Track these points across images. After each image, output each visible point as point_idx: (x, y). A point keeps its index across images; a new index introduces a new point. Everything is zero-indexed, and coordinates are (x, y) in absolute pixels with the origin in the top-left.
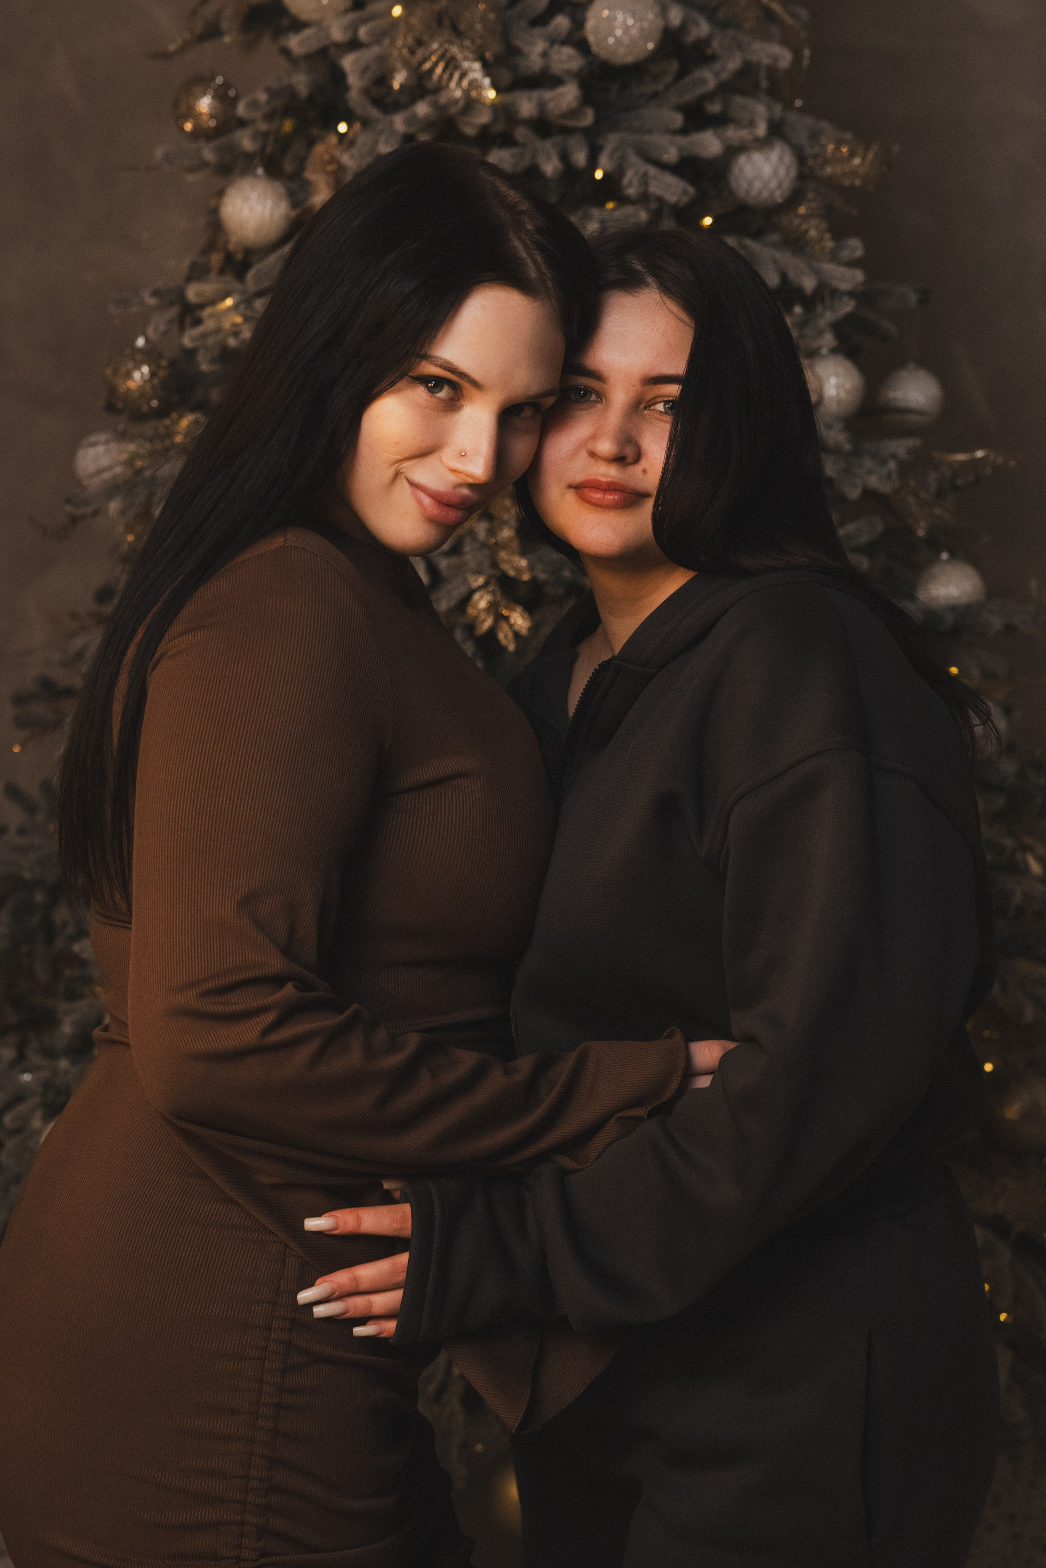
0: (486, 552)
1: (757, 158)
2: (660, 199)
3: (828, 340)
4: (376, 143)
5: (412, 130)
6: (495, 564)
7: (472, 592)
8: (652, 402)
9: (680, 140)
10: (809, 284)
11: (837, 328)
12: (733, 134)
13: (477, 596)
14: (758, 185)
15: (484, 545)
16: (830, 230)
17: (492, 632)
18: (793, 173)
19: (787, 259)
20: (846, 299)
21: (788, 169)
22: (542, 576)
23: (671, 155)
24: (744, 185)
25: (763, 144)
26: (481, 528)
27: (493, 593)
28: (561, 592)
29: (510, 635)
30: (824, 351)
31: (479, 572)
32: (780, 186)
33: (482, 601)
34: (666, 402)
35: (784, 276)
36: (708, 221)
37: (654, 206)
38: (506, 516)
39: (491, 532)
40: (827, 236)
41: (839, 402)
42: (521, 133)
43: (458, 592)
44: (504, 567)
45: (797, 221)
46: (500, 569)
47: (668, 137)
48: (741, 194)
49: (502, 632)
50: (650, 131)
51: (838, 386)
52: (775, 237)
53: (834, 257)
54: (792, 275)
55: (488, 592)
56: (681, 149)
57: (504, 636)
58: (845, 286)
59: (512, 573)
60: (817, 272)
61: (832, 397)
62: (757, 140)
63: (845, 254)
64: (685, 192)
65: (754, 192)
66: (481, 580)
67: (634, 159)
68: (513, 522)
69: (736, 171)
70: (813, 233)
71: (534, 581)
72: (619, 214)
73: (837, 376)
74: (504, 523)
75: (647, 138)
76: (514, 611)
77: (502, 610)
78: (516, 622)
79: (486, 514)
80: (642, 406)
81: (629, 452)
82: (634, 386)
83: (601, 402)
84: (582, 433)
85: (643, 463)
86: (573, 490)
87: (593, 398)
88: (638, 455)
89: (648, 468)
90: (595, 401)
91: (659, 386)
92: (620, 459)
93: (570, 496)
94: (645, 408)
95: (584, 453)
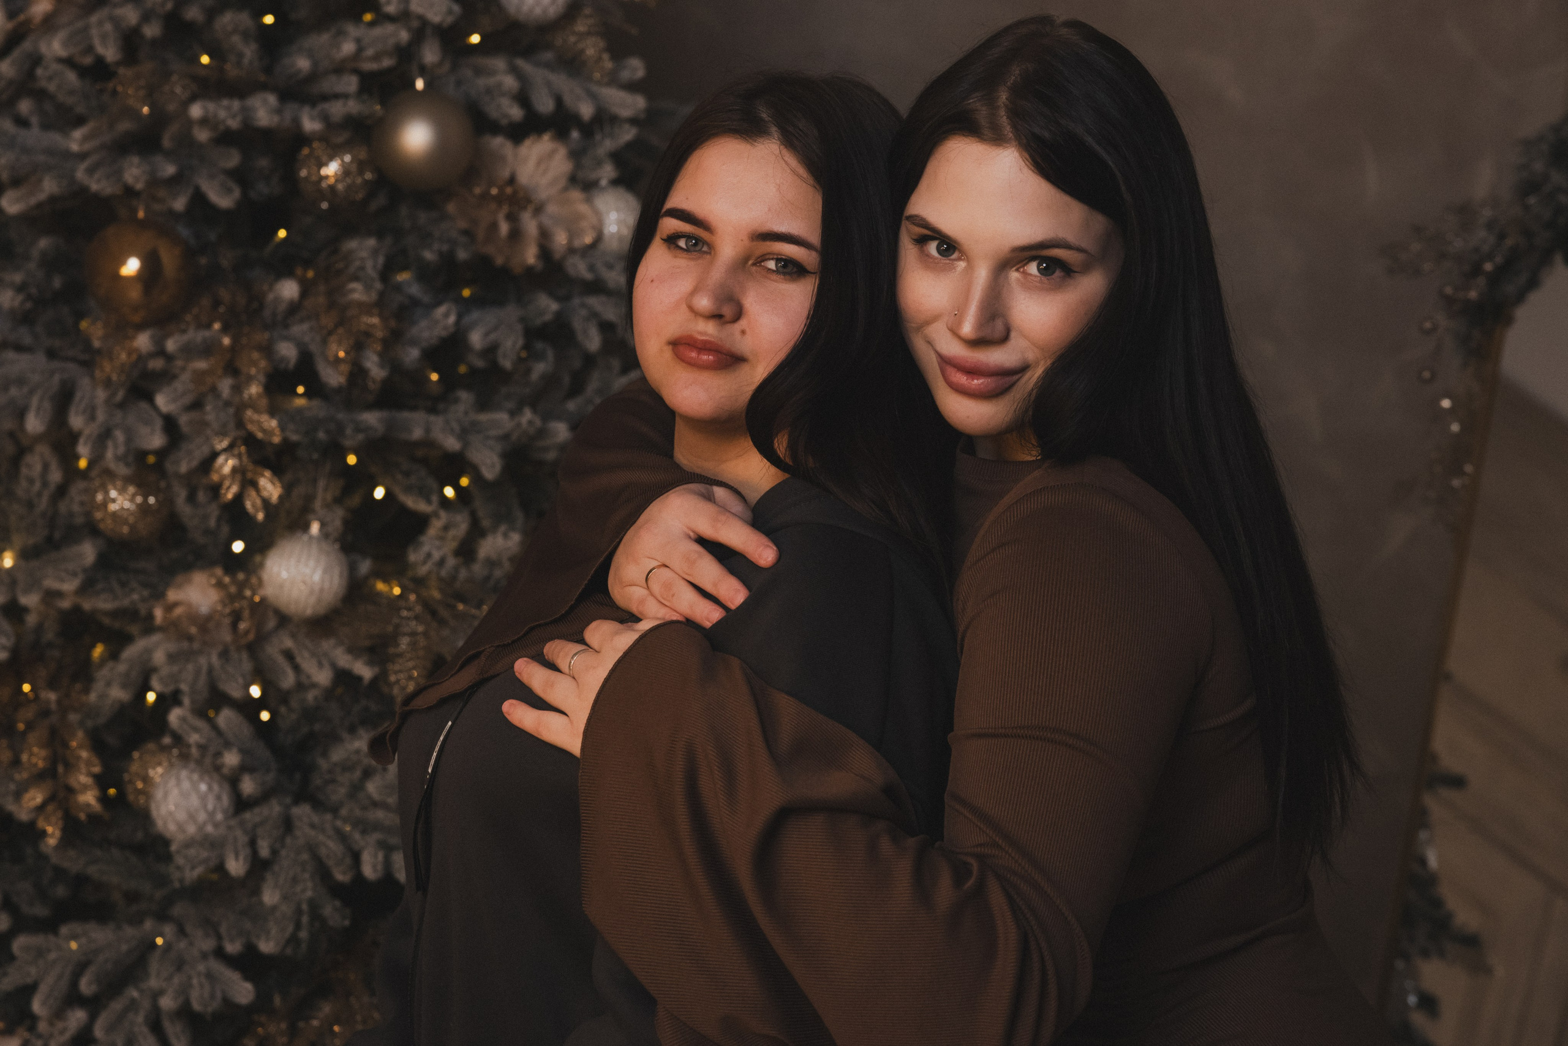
0: (230, 411)
2: (423, 20)
3: (608, 172)
6: (240, 424)
7: (215, 455)
8: (764, 258)
10: (586, 110)
11: (617, 157)
13: (221, 460)
14: (529, 1)
15: (227, 404)
16: (608, 49)
17: (238, 500)
19: (562, 82)
20: (627, 126)
22: (294, 438)
24: (515, 1)
26: (225, 386)
27: (239, 456)
28: (315, 456)
29: (259, 502)
30: (604, 182)
31: (223, 434)
32: (553, 2)
33: (227, 465)
34: (778, 260)
35: (559, 101)
36: (475, 39)
37: (415, 24)
38: (253, 371)
39: (237, 389)
40: (606, 56)
41: (621, 239)
43: (200, 453)
44: (251, 427)
45: (572, 39)
46: (246, 430)
48: (512, 10)
49: (250, 500)
51: (619, 222)
52: (548, 56)
53: (613, 80)
54: (568, 100)
55: (234, 456)
57: (251, 504)
58: (626, 113)
59: (260, 435)
60: (593, 96)
61: (612, 233)
63: (626, 75)
64: (450, 12)
65: (525, 8)
66: (225, 444)
68: (262, 378)
70: (590, 52)
71: (285, 441)
72: (377, 31)
73: (618, 210)
74: (250, 379)
76: (263, 476)
77: (249, 475)
78: (265, 489)
79: (231, 369)
80: (750, 262)
81: (728, 311)
82: (742, 240)
83: (710, 253)
84: (685, 285)
85: (743, 323)
86: (671, 347)
87: (705, 249)
88: (739, 314)
89: (748, 330)
90: (705, 253)
91: (768, 243)
92: (716, 316)
93: (668, 353)
94: (754, 264)
95: (684, 307)
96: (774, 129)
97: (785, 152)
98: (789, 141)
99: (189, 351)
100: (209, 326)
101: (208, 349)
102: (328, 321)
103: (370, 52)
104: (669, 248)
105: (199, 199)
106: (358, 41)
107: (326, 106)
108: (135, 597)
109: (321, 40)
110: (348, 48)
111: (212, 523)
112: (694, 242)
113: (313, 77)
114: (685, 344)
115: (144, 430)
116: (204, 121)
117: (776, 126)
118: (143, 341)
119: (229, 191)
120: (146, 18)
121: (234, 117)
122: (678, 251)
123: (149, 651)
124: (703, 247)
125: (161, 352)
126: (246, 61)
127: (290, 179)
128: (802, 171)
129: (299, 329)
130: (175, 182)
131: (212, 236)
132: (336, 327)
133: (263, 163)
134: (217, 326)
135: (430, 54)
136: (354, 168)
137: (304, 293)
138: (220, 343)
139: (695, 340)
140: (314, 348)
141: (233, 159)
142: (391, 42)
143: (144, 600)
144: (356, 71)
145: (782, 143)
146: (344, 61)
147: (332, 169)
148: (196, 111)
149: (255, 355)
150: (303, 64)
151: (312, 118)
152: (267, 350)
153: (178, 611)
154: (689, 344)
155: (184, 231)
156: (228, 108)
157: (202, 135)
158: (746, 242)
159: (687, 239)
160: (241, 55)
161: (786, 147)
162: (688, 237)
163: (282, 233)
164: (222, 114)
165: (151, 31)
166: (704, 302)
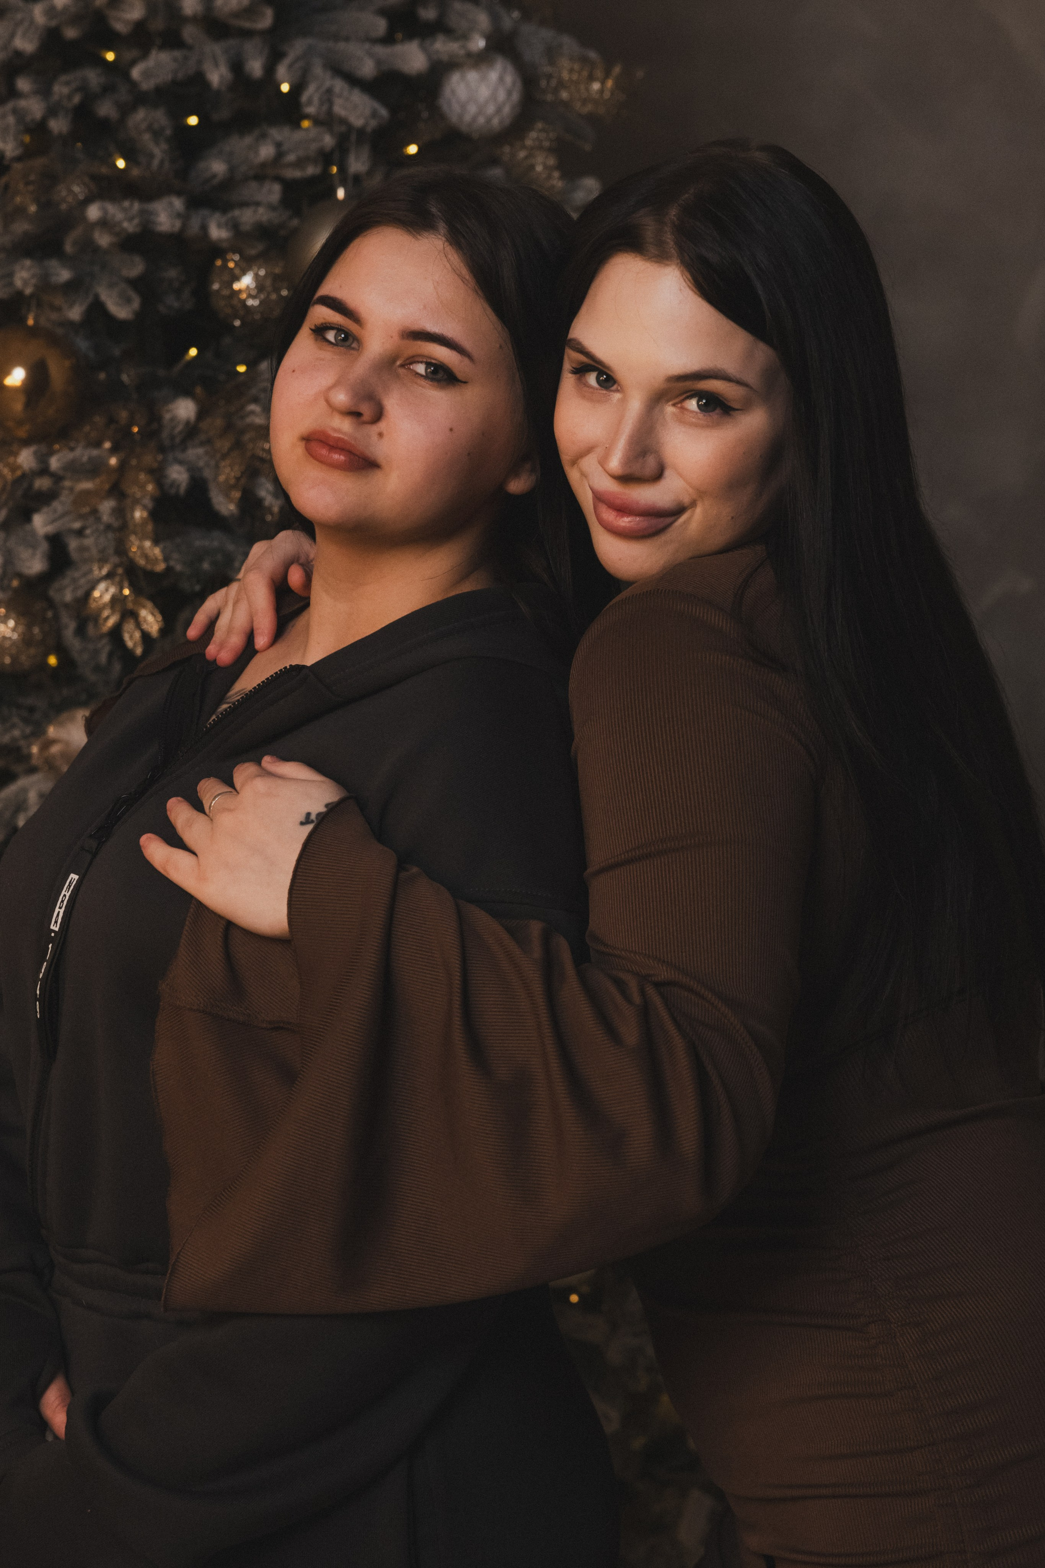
0: (110, 535)
1: (472, 76)
2: (343, 121)
4: (12, 36)
5: (54, 23)
6: (122, 551)
7: (94, 583)
8: (413, 360)
9: (381, 51)
12: (442, 46)
13: (100, 588)
14: (472, 109)
15: (108, 528)
16: (560, 167)
17: (116, 633)
18: (516, 97)
21: (509, 93)
22: (179, 568)
23: (367, 69)
24: (456, 108)
25: (480, 60)
26: (106, 507)
27: (119, 584)
29: (137, 635)
31: (103, 561)
32: (499, 110)
33: (106, 593)
34: (428, 364)
36: (413, 149)
37: (339, 128)
38: (139, 495)
39: (121, 512)
40: (556, 174)
42: (189, 33)
44: (133, 554)
45: (522, 154)
46: (128, 557)
47: (367, 46)
48: (454, 119)
49: (129, 632)
50: (347, 39)
55: (114, 584)
56: (379, 62)
57: (132, 639)
59: (142, 563)
62: (469, 55)
63: (579, 196)
64: (374, 114)
65: (467, 118)
66: (104, 571)
67: (318, 70)
68: (147, 501)
69: (447, 92)
70: (538, 169)
71: (168, 572)
72: (300, 135)
74: (136, 502)
75: (342, 45)
76: (144, 607)
77: (130, 605)
78: (145, 621)
79: (117, 491)
80: (398, 363)
81: (367, 410)
82: (392, 337)
83: (358, 350)
84: (325, 379)
85: (382, 425)
86: (304, 442)
87: (354, 345)
88: (379, 415)
89: (385, 432)
90: (353, 349)
91: (419, 343)
92: (354, 414)
93: (300, 450)
94: (402, 366)
95: (322, 403)
96: (442, 226)
97: (448, 248)
98: (456, 239)
99: (74, 469)
100: (98, 444)
101: (94, 469)
102: (224, 444)
103: (291, 158)
104: (316, 340)
105: (97, 309)
106: (278, 145)
107: (237, 213)
108: (16, 733)
109: (239, 144)
110: (266, 151)
111: (103, 658)
112: (343, 336)
113: (229, 183)
114: (317, 440)
115: (24, 553)
116: (104, 223)
117: (444, 221)
118: (26, 458)
119: (128, 301)
120: (52, 111)
121: (131, 219)
122: (325, 343)
123: (24, 791)
124: (353, 342)
125: (44, 470)
126: (156, 163)
127: (202, 294)
128: (465, 272)
129: (195, 453)
130: (72, 288)
131: (117, 352)
132: (231, 450)
133: (172, 273)
134: (107, 445)
135: (358, 164)
136: (268, 283)
137: (202, 414)
138: (107, 464)
139: (328, 436)
140: (207, 474)
141: (136, 268)
142: (314, 146)
143: (25, 737)
144: (278, 179)
145: (447, 240)
146: (263, 165)
147: (246, 282)
148: (94, 212)
149: (142, 476)
150: (218, 167)
151: (219, 226)
152: (158, 474)
153: (55, 749)
154: (321, 441)
155: (82, 344)
156: (125, 210)
157: (103, 240)
158: (396, 338)
159: (337, 332)
160: (151, 156)
161: (450, 244)
162: (339, 329)
163: (193, 352)
164: (119, 216)
165: (58, 125)
166: (341, 398)
